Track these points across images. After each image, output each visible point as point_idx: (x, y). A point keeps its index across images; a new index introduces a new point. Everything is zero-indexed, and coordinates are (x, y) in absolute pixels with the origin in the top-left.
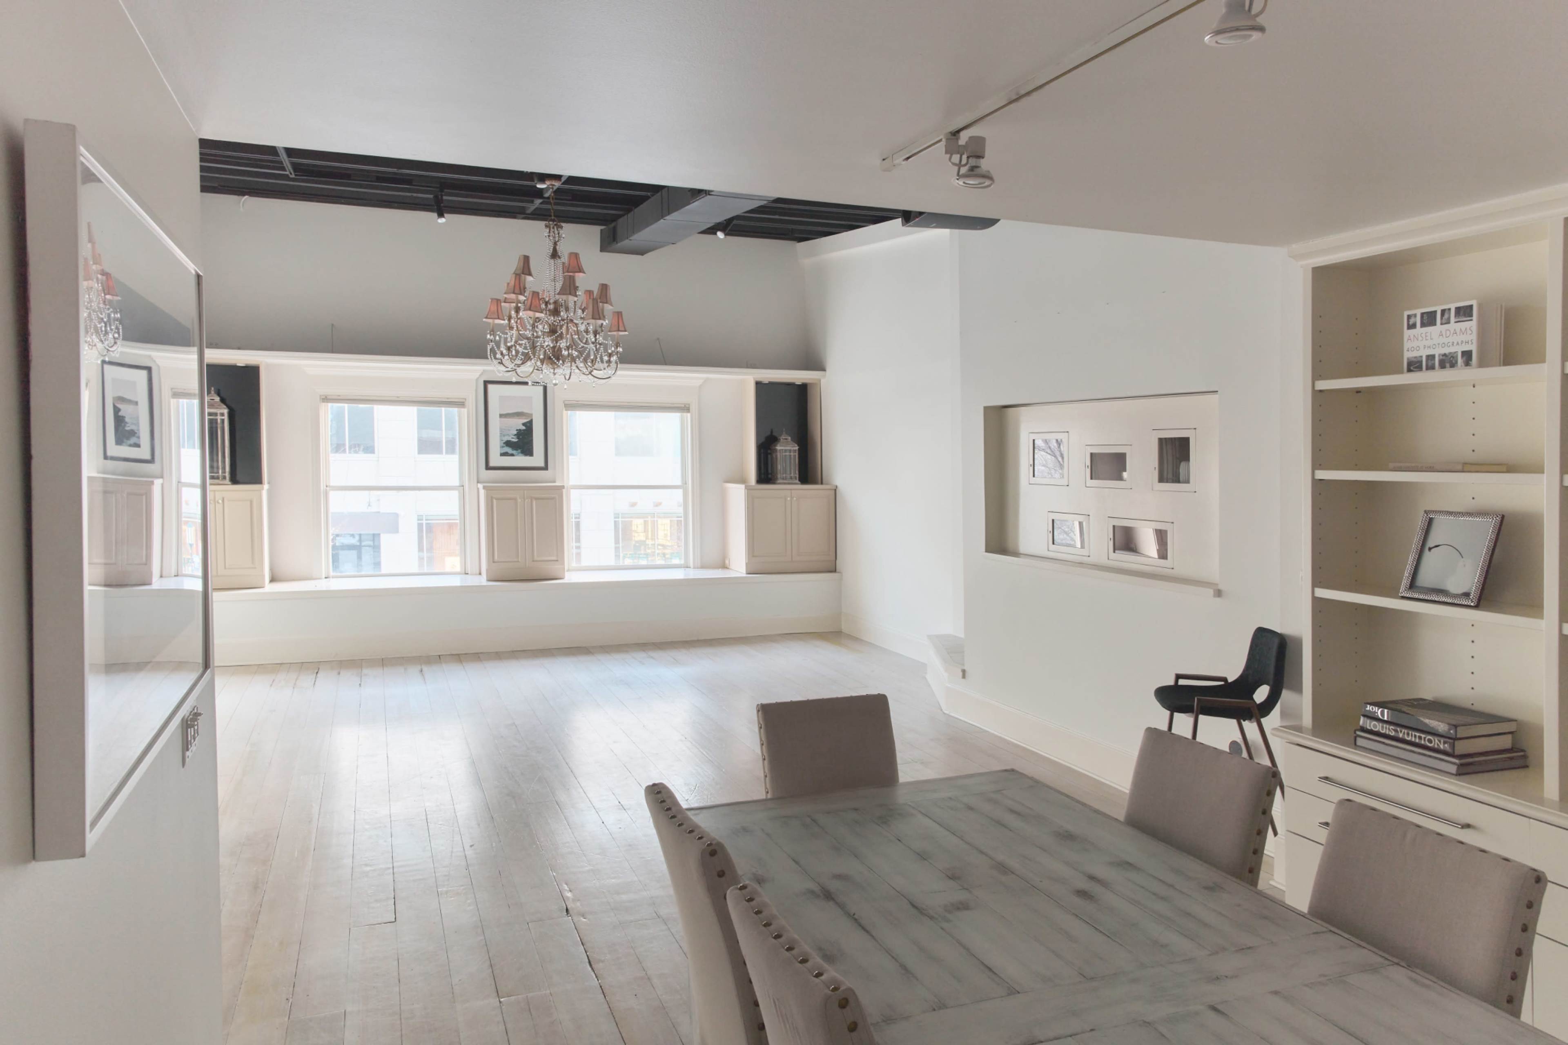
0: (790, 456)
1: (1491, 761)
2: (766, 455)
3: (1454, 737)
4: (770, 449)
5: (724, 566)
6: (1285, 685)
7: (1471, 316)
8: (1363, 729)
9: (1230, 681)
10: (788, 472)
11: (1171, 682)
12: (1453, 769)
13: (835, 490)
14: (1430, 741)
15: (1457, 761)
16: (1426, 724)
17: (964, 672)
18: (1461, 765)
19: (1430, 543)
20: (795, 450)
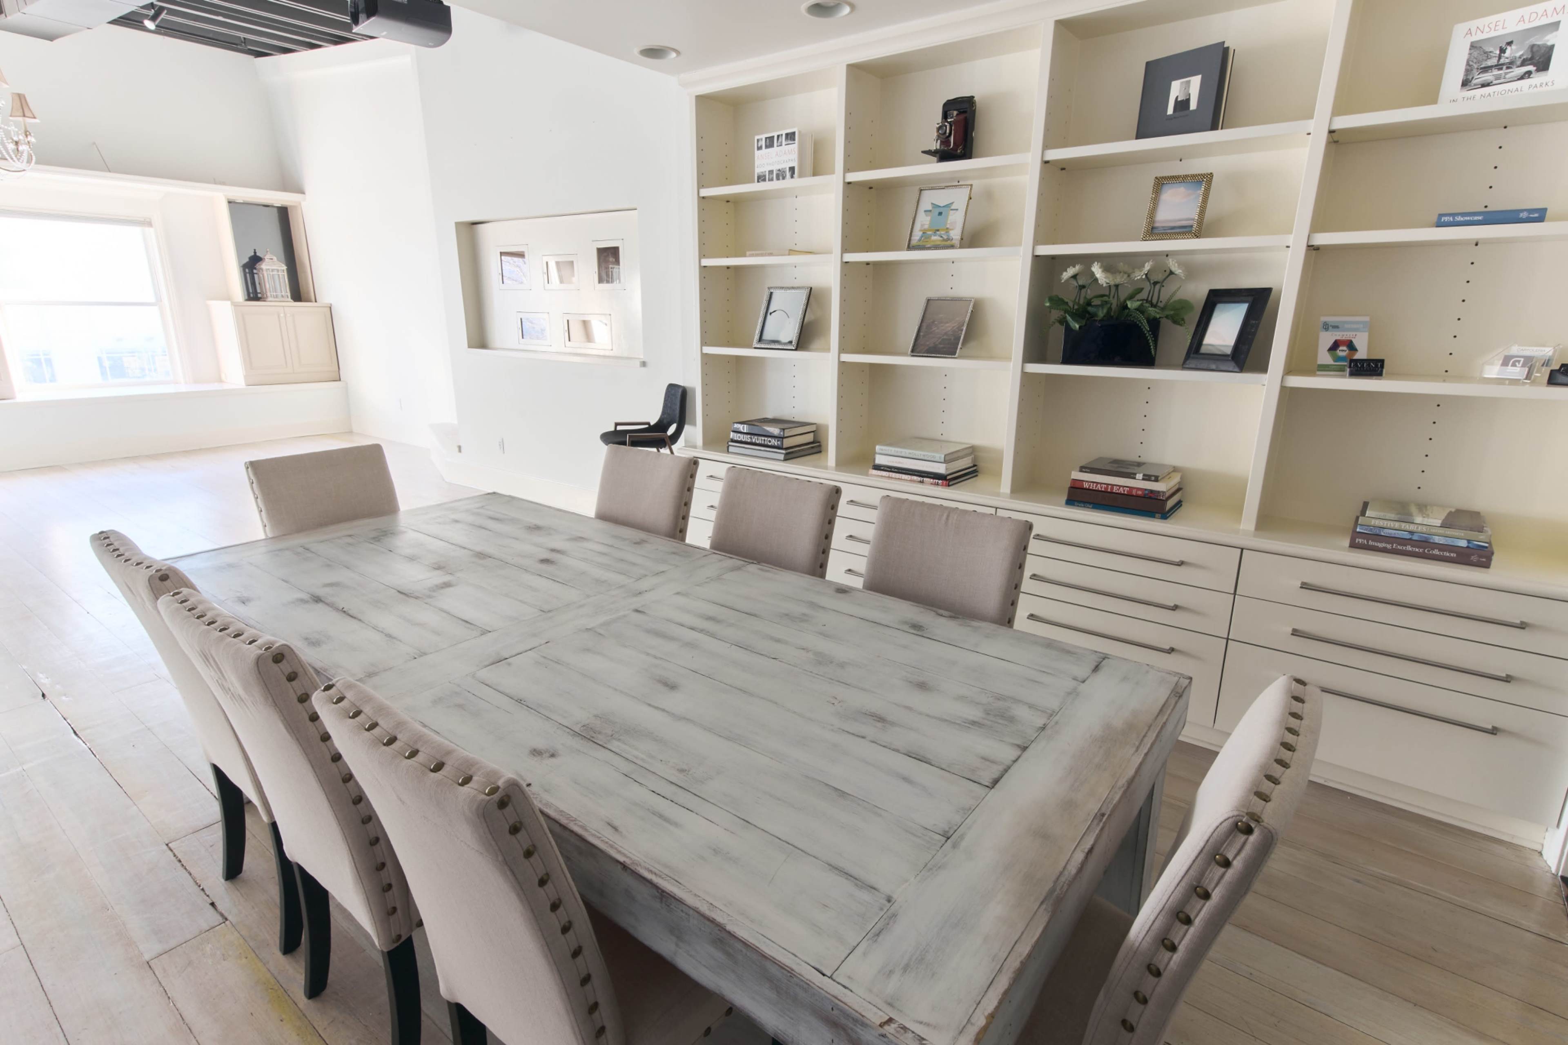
0: (279, 275)
1: (803, 450)
2: (252, 275)
3: (782, 436)
4: (255, 269)
5: (220, 381)
6: (686, 422)
7: (794, 140)
8: (733, 441)
9: (652, 424)
10: (279, 290)
11: (613, 429)
12: (782, 457)
13: (330, 308)
14: (770, 441)
15: (784, 452)
16: (768, 431)
17: (460, 447)
18: (786, 454)
19: (771, 310)
20: (283, 270)
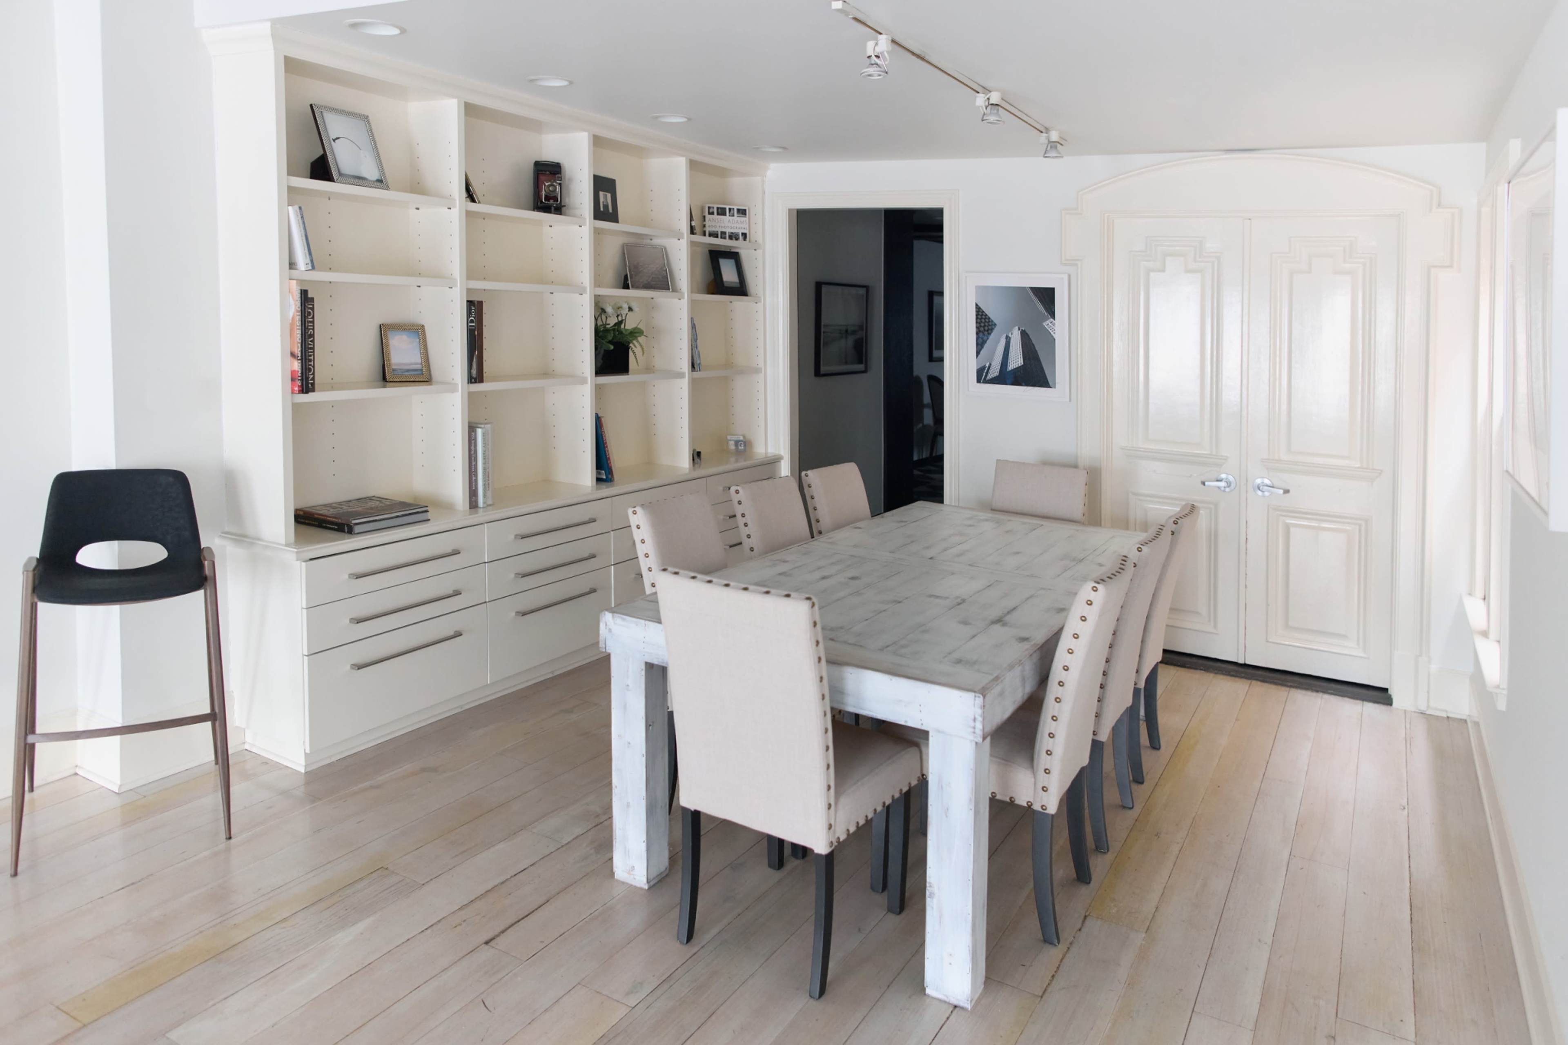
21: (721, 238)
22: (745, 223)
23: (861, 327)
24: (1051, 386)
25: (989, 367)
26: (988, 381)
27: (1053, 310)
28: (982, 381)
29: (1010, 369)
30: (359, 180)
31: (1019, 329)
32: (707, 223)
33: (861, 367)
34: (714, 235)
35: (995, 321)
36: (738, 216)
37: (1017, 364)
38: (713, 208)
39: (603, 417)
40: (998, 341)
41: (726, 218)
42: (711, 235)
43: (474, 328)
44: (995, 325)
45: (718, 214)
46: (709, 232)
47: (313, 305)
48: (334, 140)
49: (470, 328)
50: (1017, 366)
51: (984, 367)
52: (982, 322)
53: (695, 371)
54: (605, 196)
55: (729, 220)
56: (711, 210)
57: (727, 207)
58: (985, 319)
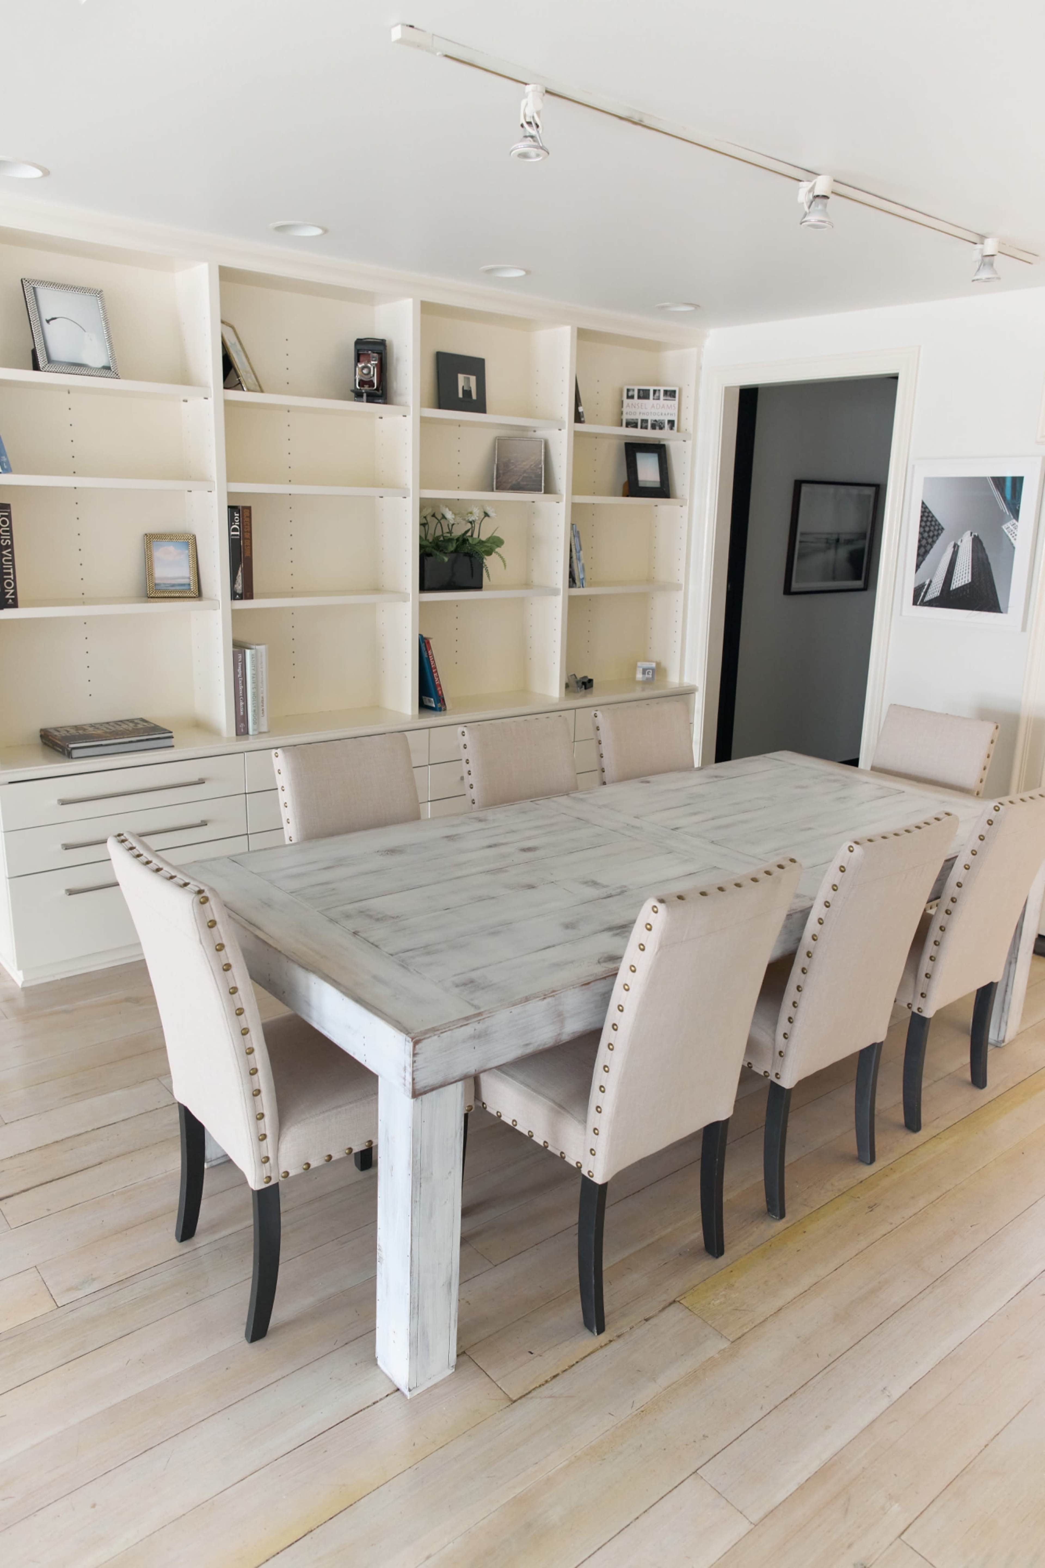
21: (642, 428)
22: (673, 408)
23: (863, 536)
24: (1002, 610)
25: (929, 585)
26: (927, 602)
27: (1017, 508)
28: (918, 603)
29: (954, 588)
30: (77, 367)
31: (971, 535)
32: (625, 410)
33: (859, 584)
34: (632, 424)
35: (943, 524)
36: (664, 400)
37: (963, 581)
38: (633, 390)
39: (431, 638)
40: (944, 550)
41: (650, 403)
42: (628, 424)
43: (238, 537)
44: (943, 529)
45: (639, 397)
46: (627, 420)
47: (10, 513)
48: (48, 321)
49: (233, 537)
50: (963, 584)
51: (923, 586)
52: (926, 525)
53: (576, 587)
54: (468, 381)
55: (653, 405)
56: (630, 394)
57: (652, 389)
58: (931, 521)
